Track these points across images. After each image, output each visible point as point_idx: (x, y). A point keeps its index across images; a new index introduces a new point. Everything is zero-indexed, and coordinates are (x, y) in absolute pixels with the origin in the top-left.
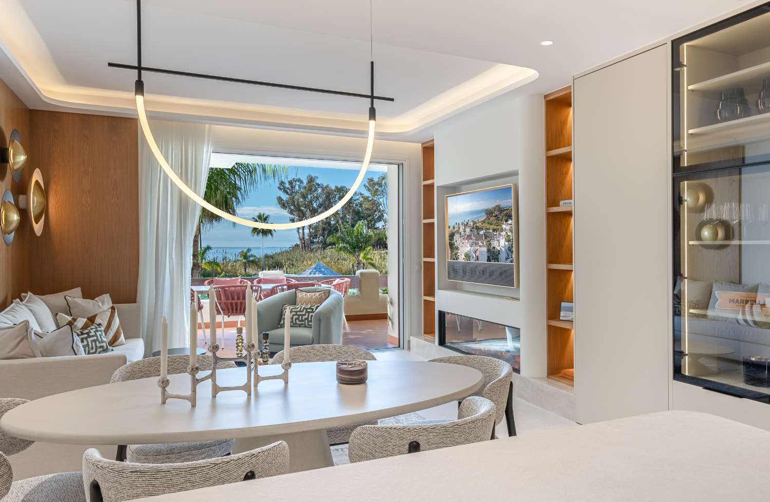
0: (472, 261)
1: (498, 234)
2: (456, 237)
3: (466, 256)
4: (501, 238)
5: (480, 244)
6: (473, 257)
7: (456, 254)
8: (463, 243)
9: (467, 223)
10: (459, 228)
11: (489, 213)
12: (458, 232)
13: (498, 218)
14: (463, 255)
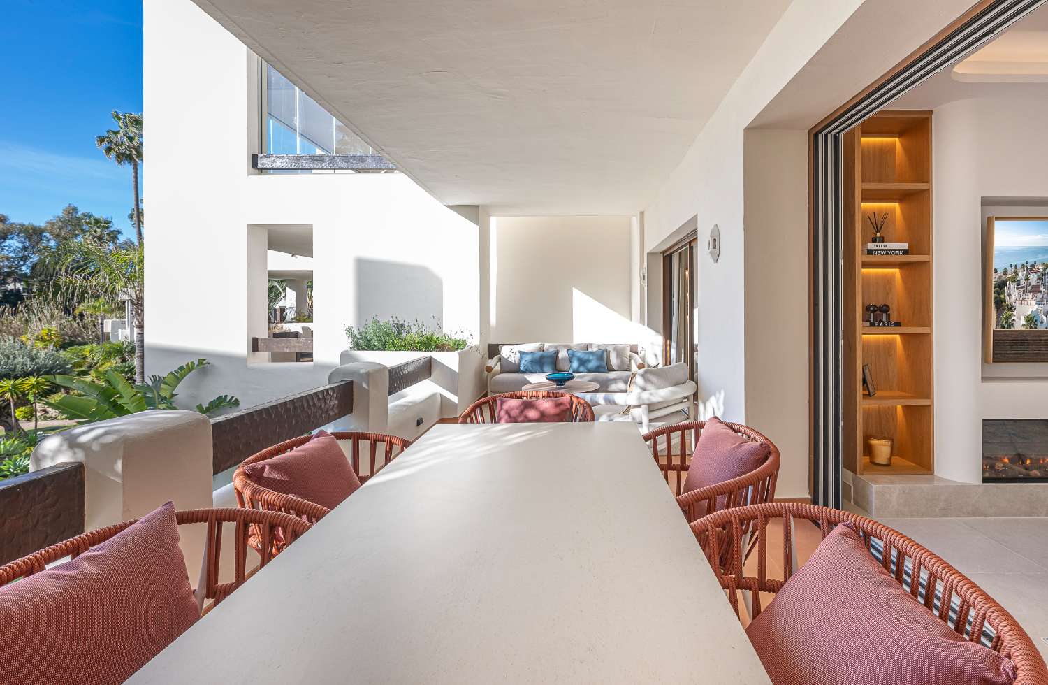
0: (1040, 328)
2: (1011, 288)
3: (1027, 321)
6: (1042, 322)
7: (1008, 318)
8: (1024, 299)
9: (1033, 266)
12: (1014, 280)
14: (1022, 318)
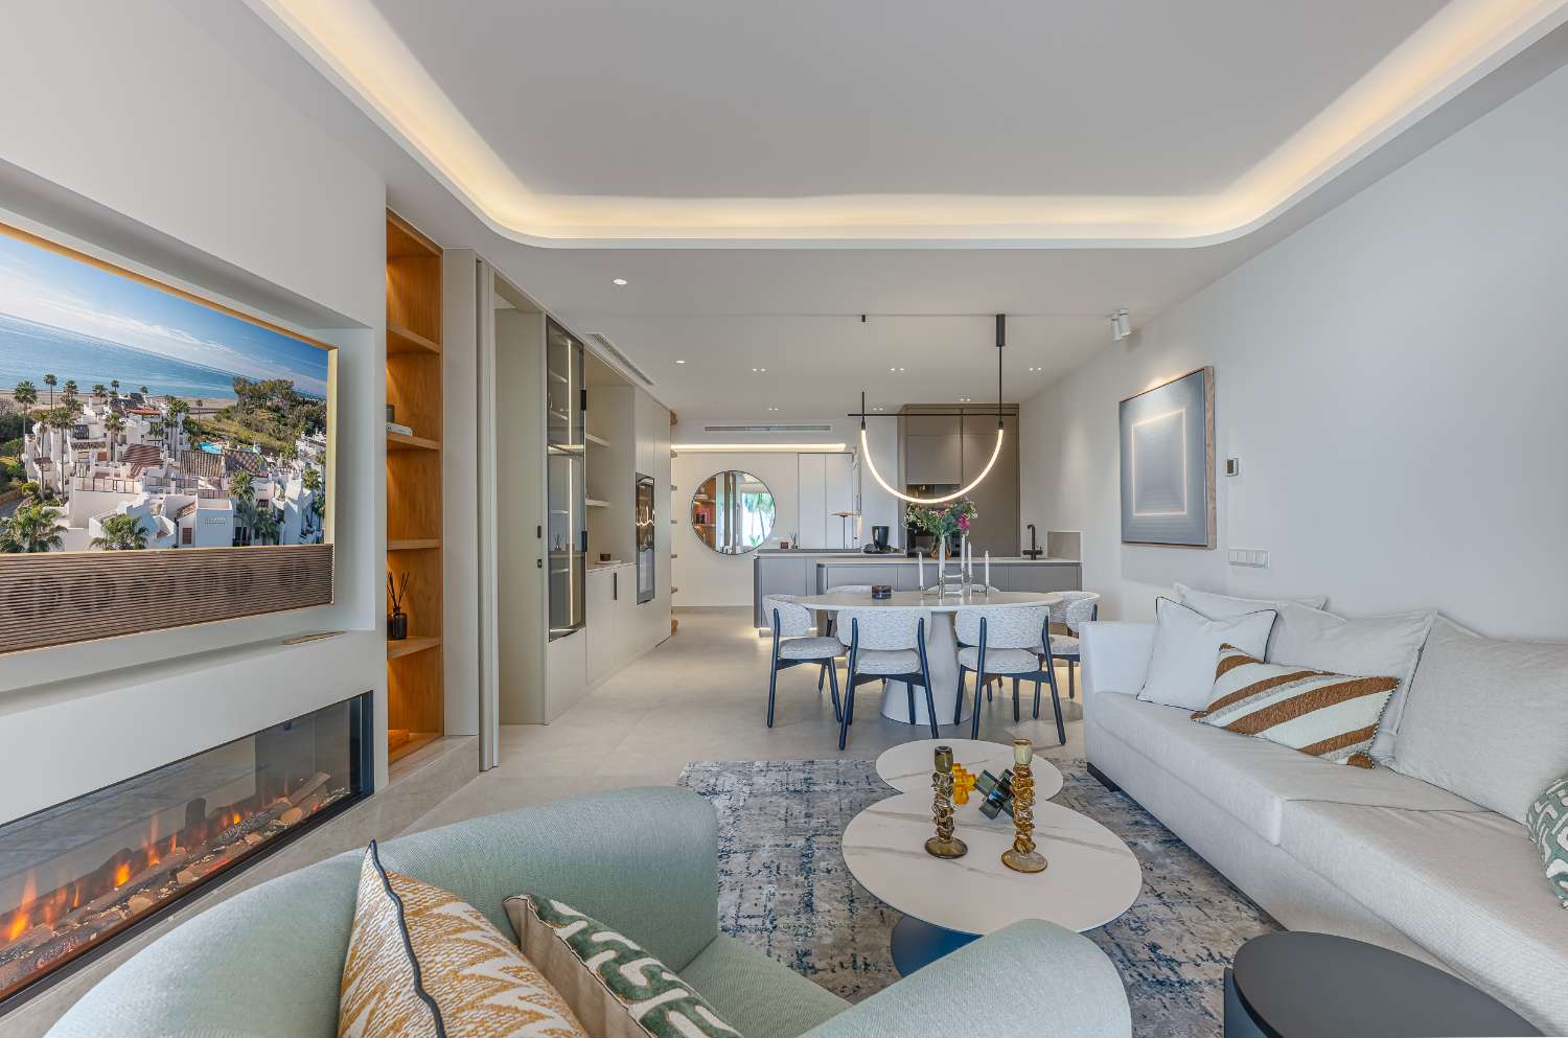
0: (154, 547)
1: (280, 461)
3: (114, 531)
4: (291, 476)
5: (203, 483)
6: (162, 534)
7: (33, 522)
8: (99, 475)
9: (136, 397)
10: (75, 406)
11: (252, 394)
13: (283, 416)
14: (93, 525)
